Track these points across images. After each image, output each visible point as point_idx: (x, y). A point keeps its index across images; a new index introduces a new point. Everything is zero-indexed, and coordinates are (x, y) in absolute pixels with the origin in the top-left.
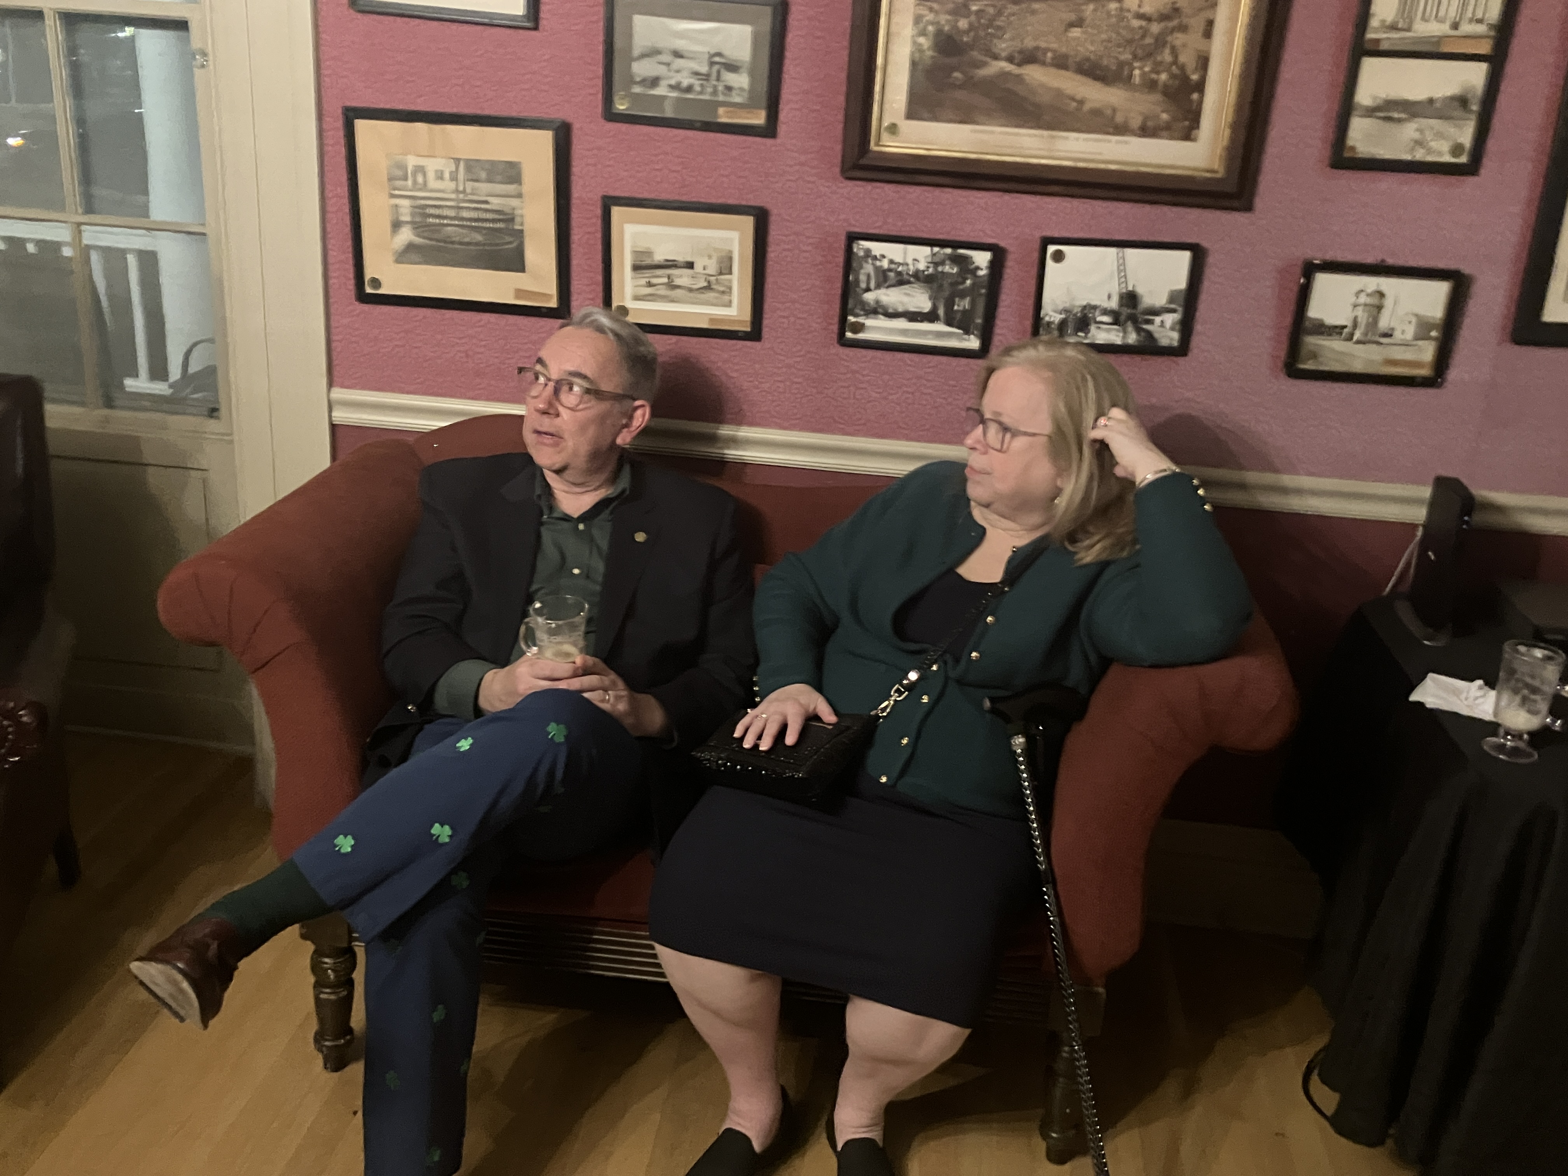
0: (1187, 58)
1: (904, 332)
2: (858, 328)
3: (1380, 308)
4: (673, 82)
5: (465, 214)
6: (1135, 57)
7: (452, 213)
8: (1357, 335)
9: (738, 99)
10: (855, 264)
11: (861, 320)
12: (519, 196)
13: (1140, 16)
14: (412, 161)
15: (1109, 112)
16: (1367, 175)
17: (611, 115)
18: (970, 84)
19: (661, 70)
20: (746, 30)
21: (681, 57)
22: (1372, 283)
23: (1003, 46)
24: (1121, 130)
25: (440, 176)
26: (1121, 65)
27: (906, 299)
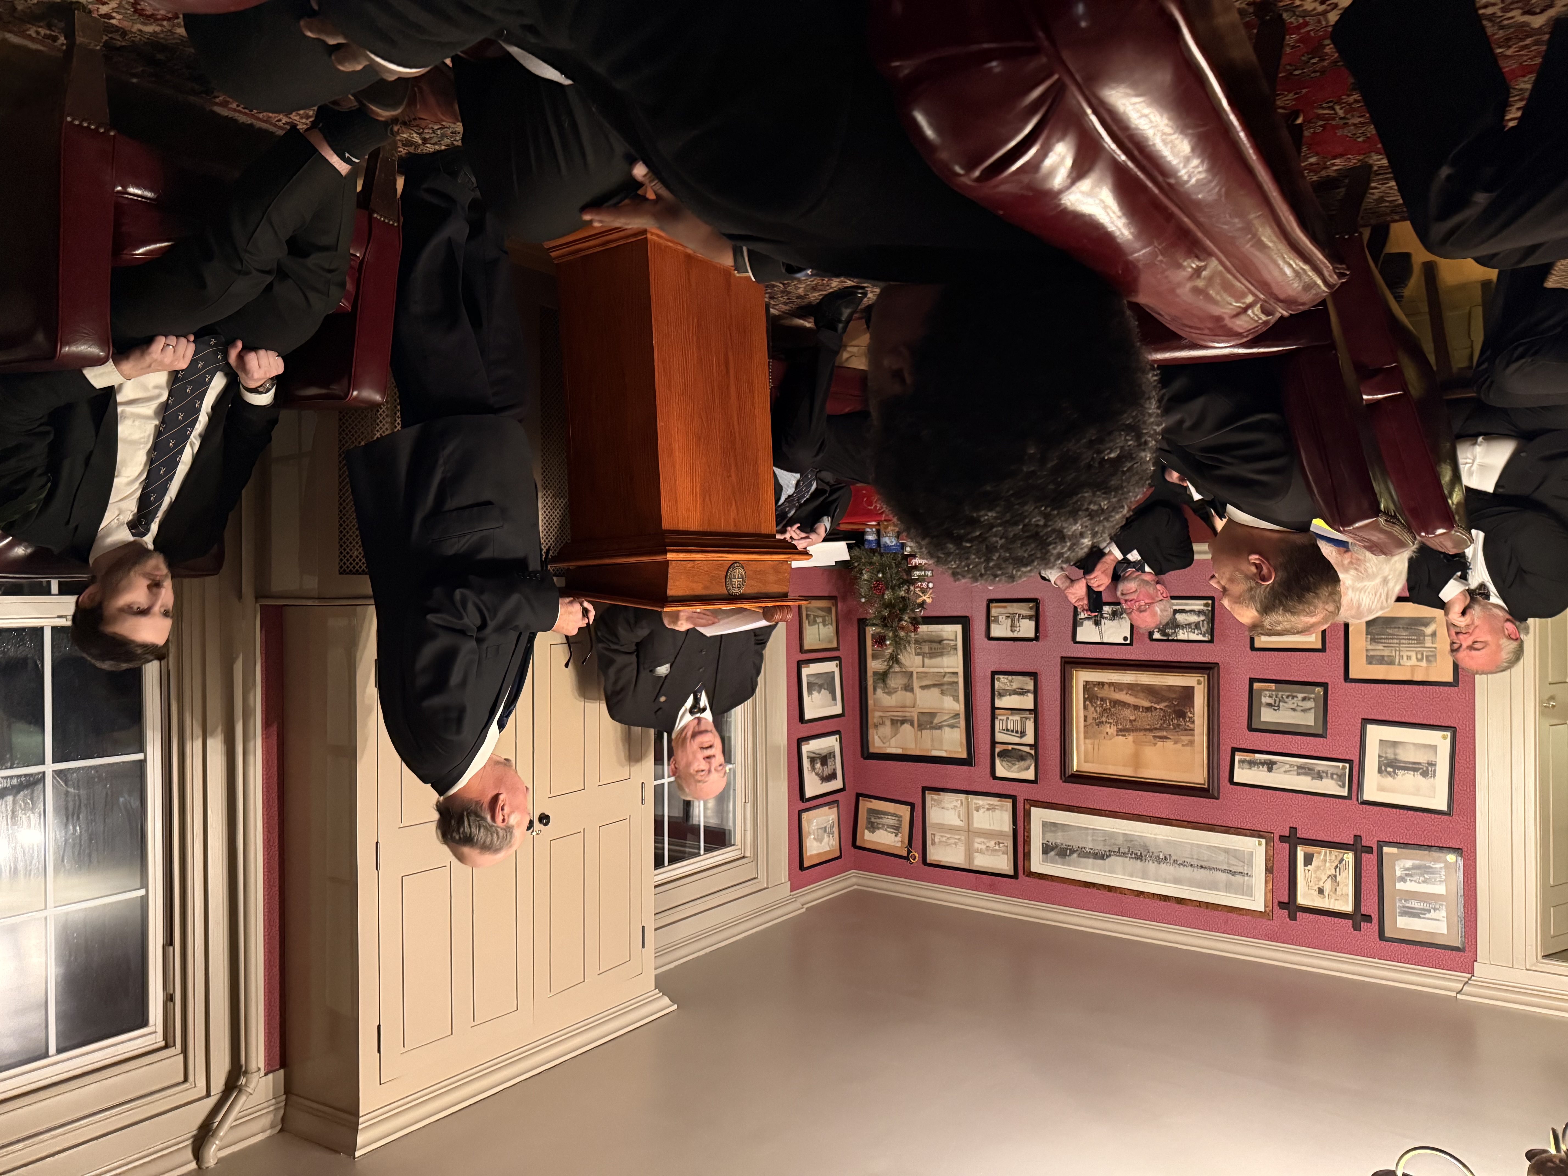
0: (1091, 709)
1: (1187, 604)
2: (1206, 605)
3: (1011, 626)
4: (1295, 699)
5: (1395, 641)
6: (1110, 709)
7: (1403, 641)
8: (1017, 616)
9: (1267, 693)
10: (1209, 631)
11: (1205, 608)
12: (1367, 650)
13: (1111, 723)
14: (1424, 664)
15: (1117, 690)
16: (1024, 670)
17: (1324, 685)
18: (1171, 700)
19: (1300, 703)
20: (1263, 719)
21: (1292, 709)
22: (1016, 635)
23: (1157, 713)
24: (1111, 684)
25: (1409, 658)
26: (1114, 706)
27: (1187, 618)
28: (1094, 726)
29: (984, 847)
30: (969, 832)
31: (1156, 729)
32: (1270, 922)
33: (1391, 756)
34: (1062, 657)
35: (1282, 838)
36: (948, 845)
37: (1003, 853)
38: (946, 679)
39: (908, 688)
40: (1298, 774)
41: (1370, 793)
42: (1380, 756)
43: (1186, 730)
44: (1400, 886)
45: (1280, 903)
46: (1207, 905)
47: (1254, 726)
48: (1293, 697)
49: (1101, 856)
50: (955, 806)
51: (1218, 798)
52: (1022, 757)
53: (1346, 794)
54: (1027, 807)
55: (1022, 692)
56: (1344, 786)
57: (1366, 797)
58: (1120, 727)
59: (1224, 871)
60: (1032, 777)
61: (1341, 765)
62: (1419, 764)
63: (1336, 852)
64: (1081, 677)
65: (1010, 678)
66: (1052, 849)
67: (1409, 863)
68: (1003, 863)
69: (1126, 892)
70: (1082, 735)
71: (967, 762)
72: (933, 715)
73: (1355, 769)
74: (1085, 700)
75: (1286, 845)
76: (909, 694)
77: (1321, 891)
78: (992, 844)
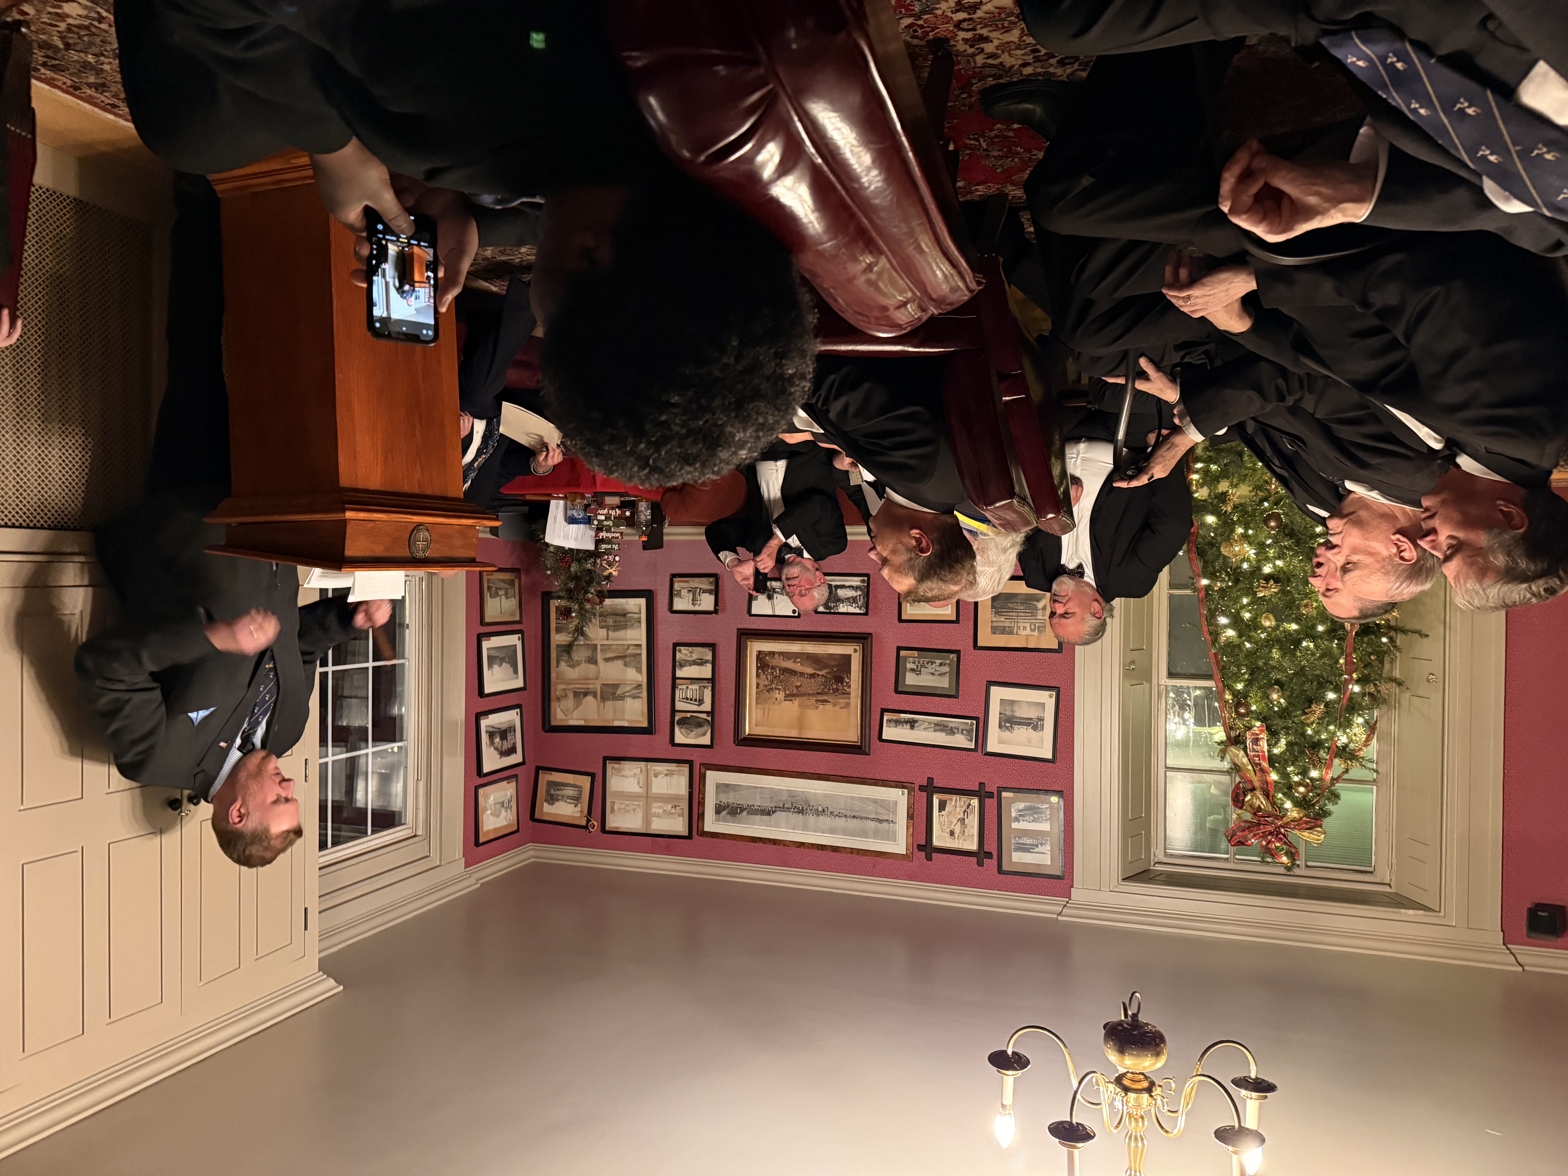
0: (763, 676)
3: (693, 600)
4: (934, 664)
5: (1014, 614)
6: (779, 676)
7: (1019, 614)
8: (698, 590)
9: (911, 659)
12: (993, 622)
13: (779, 689)
14: (1035, 633)
15: (785, 659)
16: (703, 641)
17: (957, 652)
18: (831, 667)
19: (938, 668)
20: (907, 683)
21: (931, 673)
22: (696, 608)
23: (819, 679)
24: (781, 653)
25: (1025, 628)
26: (783, 674)
28: (763, 692)
29: (660, 811)
30: (648, 797)
31: (818, 693)
32: (910, 864)
33: (1009, 713)
34: (738, 629)
35: (922, 788)
36: (628, 811)
37: (679, 816)
38: (629, 652)
39: (593, 661)
40: (935, 731)
41: (992, 746)
42: (1000, 714)
43: (844, 694)
44: (1015, 825)
45: (919, 845)
46: (859, 851)
47: (900, 689)
48: (932, 663)
49: (768, 813)
50: (635, 774)
51: (868, 755)
52: (699, 724)
53: (973, 747)
54: (703, 770)
55: (701, 662)
56: (971, 741)
57: (990, 748)
58: (787, 692)
59: (873, 820)
60: (708, 742)
61: (969, 721)
62: (1031, 719)
63: (964, 799)
64: (755, 647)
65: (690, 649)
66: (725, 808)
67: (1022, 806)
68: (678, 825)
69: (789, 844)
70: (754, 701)
71: (648, 731)
72: (616, 686)
73: (981, 725)
74: (758, 668)
75: (924, 794)
76: (592, 666)
77: (952, 833)
78: (668, 807)
